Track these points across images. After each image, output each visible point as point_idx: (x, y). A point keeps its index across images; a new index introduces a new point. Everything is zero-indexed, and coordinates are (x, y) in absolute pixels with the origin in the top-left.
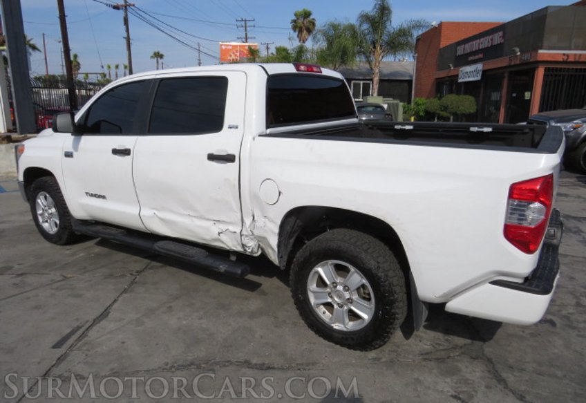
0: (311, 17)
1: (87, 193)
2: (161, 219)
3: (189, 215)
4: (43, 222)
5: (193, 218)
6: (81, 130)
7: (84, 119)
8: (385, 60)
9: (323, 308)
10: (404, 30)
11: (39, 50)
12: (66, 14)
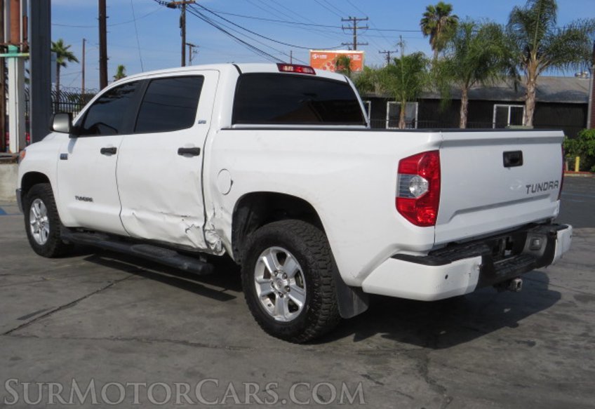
0: (452, 14)
1: (77, 197)
2: (139, 219)
3: (162, 213)
4: (35, 232)
5: (166, 216)
6: (77, 132)
7: (81, 121)
8: (544, 74)
9: (268, 301)
10: (575, 30)
11: (76, 60)
12: (107, 15)
